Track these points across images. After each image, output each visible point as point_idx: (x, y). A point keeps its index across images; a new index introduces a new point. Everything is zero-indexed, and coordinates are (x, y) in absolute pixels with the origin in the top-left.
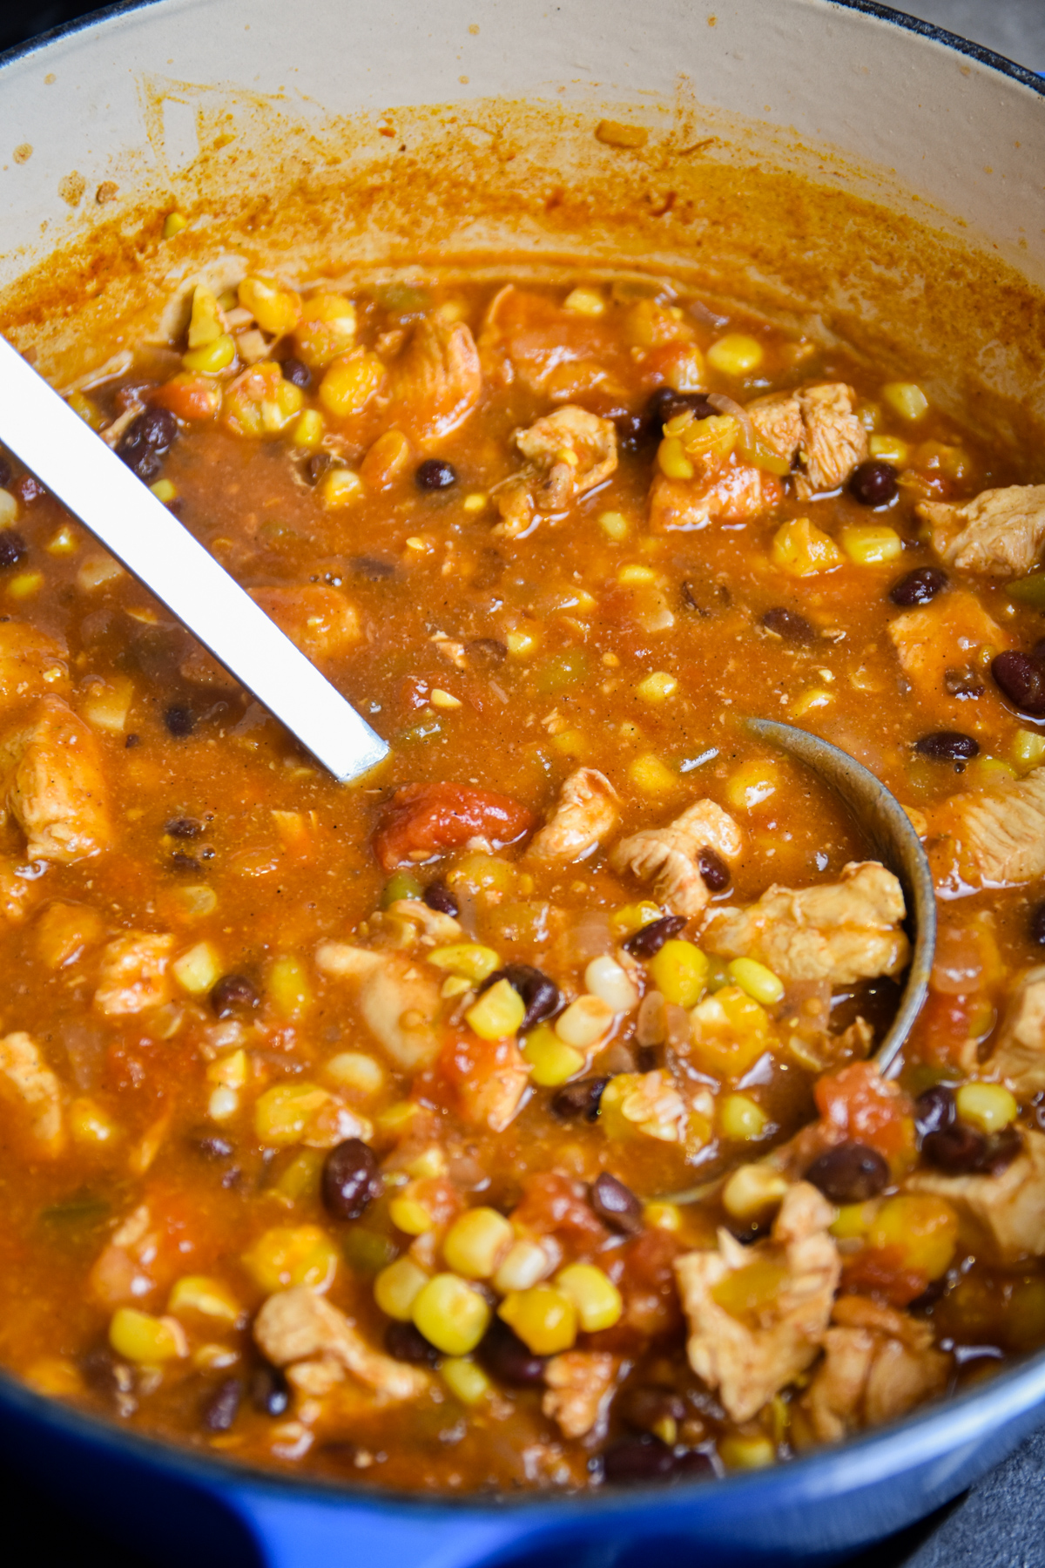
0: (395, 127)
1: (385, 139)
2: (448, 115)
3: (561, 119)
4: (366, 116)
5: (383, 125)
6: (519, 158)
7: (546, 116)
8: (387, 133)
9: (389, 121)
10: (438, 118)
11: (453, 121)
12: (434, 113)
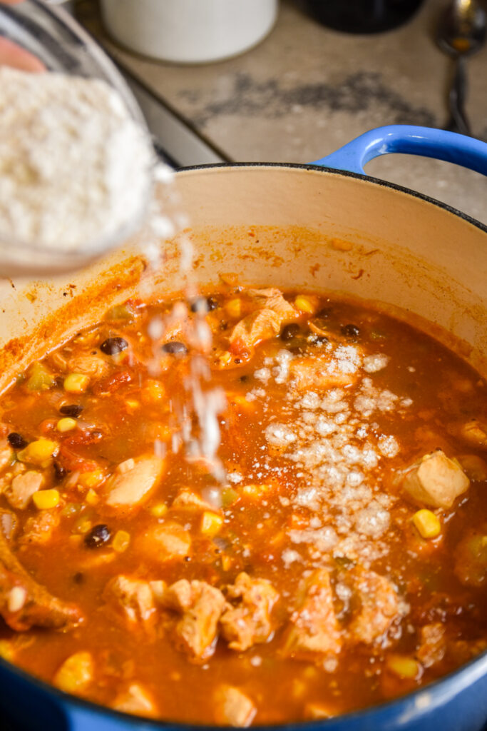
0: (255, 233)
1: (250, 237)
2: (276, 231)
3: (320, 236)
4: (243, 227)
5: (250, 231)
6: (303, 251)
7: (313, 235)
8: (252, 235)
9: (253, 230)
10: (272, 231)
11: (277, 233)
12: (271, 229)
